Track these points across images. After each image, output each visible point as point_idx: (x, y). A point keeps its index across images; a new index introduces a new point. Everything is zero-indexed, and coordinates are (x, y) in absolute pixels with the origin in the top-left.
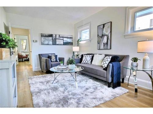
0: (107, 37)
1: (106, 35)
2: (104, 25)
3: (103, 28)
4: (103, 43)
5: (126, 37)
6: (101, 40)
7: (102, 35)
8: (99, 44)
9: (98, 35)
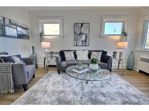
0: (86, 36)
1: (85, 34)
2: (82, 24)
3: (82, 26)
4: (81, 41)
5: (101, 38)
6: (78, 37)
7: (80, 33)
8: (76, 40)
9: (75, 32)
